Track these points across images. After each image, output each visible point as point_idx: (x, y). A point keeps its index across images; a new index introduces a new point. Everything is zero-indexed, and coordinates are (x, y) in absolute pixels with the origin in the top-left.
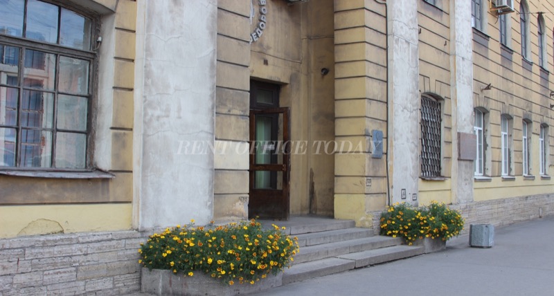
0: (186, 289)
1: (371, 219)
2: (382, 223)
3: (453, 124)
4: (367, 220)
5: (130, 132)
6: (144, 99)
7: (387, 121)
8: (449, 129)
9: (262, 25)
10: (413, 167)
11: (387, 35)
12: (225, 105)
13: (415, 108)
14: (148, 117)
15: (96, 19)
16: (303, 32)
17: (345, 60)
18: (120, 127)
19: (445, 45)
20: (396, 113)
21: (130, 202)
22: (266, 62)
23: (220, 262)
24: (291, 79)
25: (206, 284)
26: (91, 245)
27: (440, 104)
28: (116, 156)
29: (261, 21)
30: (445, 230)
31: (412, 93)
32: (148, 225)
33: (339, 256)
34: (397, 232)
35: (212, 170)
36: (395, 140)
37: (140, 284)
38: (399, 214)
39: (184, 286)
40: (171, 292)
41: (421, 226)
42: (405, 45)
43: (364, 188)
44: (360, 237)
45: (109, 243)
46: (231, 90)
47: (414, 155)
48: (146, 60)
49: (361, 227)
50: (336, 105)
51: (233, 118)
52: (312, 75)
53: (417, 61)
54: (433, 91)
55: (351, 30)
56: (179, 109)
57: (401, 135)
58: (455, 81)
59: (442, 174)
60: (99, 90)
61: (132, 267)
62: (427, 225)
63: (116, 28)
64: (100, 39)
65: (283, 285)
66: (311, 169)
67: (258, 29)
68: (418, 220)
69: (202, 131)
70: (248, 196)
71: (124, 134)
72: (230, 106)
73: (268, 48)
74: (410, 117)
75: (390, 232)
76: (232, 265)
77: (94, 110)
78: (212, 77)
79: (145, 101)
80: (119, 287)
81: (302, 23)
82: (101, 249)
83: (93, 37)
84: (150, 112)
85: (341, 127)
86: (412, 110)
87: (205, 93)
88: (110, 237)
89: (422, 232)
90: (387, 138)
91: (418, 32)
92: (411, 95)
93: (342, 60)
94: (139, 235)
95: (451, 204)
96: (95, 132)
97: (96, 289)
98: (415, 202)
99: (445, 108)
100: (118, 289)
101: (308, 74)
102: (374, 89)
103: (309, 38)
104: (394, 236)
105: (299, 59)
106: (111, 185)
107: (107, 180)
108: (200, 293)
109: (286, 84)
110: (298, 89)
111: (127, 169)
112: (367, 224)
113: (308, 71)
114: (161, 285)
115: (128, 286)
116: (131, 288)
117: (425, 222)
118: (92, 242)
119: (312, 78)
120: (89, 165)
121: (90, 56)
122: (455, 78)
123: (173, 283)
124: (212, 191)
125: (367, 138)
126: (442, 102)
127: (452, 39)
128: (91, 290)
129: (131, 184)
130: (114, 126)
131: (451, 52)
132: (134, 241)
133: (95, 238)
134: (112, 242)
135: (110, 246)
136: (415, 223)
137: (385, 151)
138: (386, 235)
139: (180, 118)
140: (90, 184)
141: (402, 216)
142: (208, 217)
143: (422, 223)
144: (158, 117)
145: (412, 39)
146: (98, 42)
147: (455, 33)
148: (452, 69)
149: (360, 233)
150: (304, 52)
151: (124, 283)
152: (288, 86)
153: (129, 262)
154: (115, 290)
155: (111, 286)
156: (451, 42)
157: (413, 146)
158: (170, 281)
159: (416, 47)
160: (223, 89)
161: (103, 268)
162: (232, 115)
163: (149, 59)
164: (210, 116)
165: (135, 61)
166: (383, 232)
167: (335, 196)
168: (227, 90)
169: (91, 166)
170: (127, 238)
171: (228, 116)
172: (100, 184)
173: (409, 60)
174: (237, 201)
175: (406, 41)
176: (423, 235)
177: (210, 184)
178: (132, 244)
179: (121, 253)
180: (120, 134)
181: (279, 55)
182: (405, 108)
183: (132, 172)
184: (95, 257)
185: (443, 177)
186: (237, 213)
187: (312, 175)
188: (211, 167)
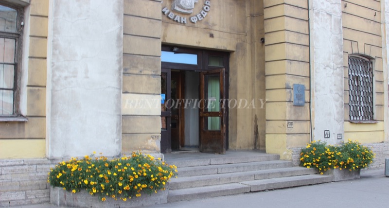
0: (77, 202)
1: (290, 153)
2: (301, 157)
3: (385, 78)
4: (288, 155)
5: (44, 88)
6: (52, 64)
7: (310, 77)
8: (382, 82)
9: (207, 8)
10: (338, 113)
11: (308, 9)
12: (137, 67)
13: (339, 66)
14: (55, 78)
15: (20, 9)
16: (248, 12)
17: (271, 31)
18: (34, 85)
19: (375, 15)
20: (318, 71)
21: (45, 138)
22: (212, 36)
23: (92, 183)
24: (237, 47)
25: (91, 199)
26: (5, 168)
27: (372, 63)
28: (31, 106)
29: (205, 5)
30: (351, 163)
31: (335, 54)
32: (58, 154)
33: (241, 182)
34: (310, 164)
35: (119, 115)
36: (316, 91)
37: (50, 197)
38: (313, 150)
39: (75, 200)
40: (66, 204)
41: (329, 159)
42: (327, 17)
43: (286, 129)
44: (276, 167)
45: (21, 167)
46: (142, 56)
47: (338, 104)
48: (54, 36)
49: (284, 160)
50: (266, 66)
51: (144, 78)
52: (255, 44)
53: (340, 29)
54: (361, 52)
55: (275, 7)
56: (87, 71)
57: (324, 88)
58: (386, 44)
59: (374, 118)
60: (23, 60)
61: (43, 185)
62: (334, 158)
63: (31, 15)
64: (22, 23)
65: (169, 202)
66: (256, 115)
67: (203, 11)
68: (327, 155)
69: (109, 87)
70: (160, 135)
71: (39, 90)
72: (140, 67)
73: (214, 25)
74: (333, 74)
75: (305, 164)
76: (102, 185)
77: (18, 73)
78: (119, 47)
79: (53, 66)
80: (31, 199)
81: (247, 5)
82: (14, 171)
83: (18, 22)
84: (58, 74)
85: (270, 83)
86: (335, 67)
87: (112, 59)
88: (22, 163)
89: (330, 164)
90: (310, 90)
91: (343, 7)
92: (334, 56)
93: (269, 31)
94: (49, 162)
95: (383, 142)
96: (20, 89)
97: (10, 199)
98: (340, 140)
99: (376, 66)
100: (30, 200)
101: (252, 43)
102: (296, 52)
103: (252, 16)
104: (308, 167)
105: (244, 32)
106: (26, 126)
107: (23, 122)
108: (87, 206)
109: (233, 51)
110: (244, 55)
111: (41, 115)
112: (288, 157)
113: (251, 41)
114: (58, 198)
115: (40, 198)
116: (42, 200)
117: (332, 156)
118: (5, 166)
119: (256, 46)
120: (16, 112)
121: (14, 36)
122: (385, 41)
123: (67, 197)
124: (119, 131)
125: (288, 90)
126: (373, 61)
127: (382, 11)
128: (5, 200)
129: (44, 125)
130: (30, 84)
131: (382, 21)
132: (44, 166)
133: (8, 163)
134: (24, 166)
135: (22, 170)
136: (324, 157)
137: (307, 99)
138: (303, 166)
139: (87, 77)
140: (8, 125)
141: (315, 151)
142: (116, 150)
143: (329, 157)
144: (66, 78)
145: (335, 12)
146: (21, 26)
147: (384, 5)
148: (383, 35)
149: (277, 164)
150: (248, 27)
151: (35, 196)
152: (235, 53)
153: (40, 181)
154: (28, 200)
155: (24, 198)
156: (382, 13)
157: (337, 96)
158: (65, 196)
159: (340, 18)
160: (134, 56)
161: (16, 185)
162: (144, 75)
163: (56, 35)
164: (117, 75)
165: (48, 38)
166: (301, 164)
167: (266, 135)
168: (138, 56)
169: (17, 113)
170: (39, 164)
171: (140, 76)
172: (17, 125)
173: (331, 28)
174: (149, 139)
175: (327, 14)
176: (331, 167)
177: (117, 126)
178: (42, 169)
179: (32, 175)
180: (35, 90)
181: (225, 30)
182: (328, 66)
183: (45, 117)
184: (9, 177)
185: (376, 120)
186: (150, 147)
187: (256, 120)
188: (118, 113)
